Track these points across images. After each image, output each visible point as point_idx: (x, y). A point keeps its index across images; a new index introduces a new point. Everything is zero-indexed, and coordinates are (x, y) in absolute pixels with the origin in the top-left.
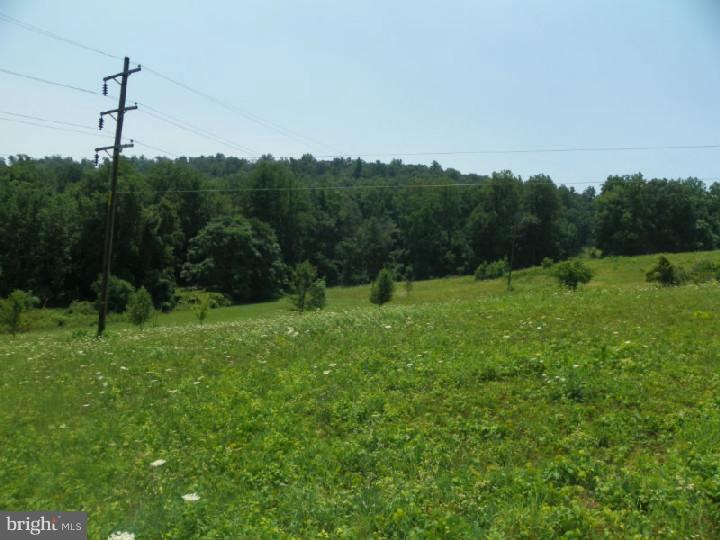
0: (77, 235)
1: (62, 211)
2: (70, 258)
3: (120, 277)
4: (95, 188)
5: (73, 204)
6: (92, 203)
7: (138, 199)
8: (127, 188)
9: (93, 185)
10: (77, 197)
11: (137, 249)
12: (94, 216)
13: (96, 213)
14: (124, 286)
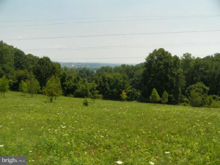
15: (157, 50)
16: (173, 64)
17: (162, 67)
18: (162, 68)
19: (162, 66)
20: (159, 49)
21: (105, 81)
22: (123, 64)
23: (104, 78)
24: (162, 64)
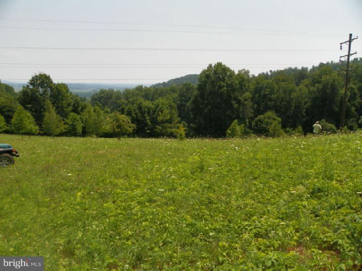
0: (309, 104)
1: (301, 94)
2: (305, 114)
3: (330, 123)
4: (315, 82)
5: (306, 90)
6: (315, 89)
7: (337, 85)
8: (331, 80)
9: (315, 81)
10: (307, 86)
11: (337, 110)
12: (316, 95)
13: (317, 94)
14: (331, 127)
15: (213, 65)
16: (238, 86)
17: (224, 90)
18: (225, 92)
19: (224, 88)
20: (216, 63)
21: (143, 113)
22: (140, 85)
23: (140, 108)
24: (223, 86)
